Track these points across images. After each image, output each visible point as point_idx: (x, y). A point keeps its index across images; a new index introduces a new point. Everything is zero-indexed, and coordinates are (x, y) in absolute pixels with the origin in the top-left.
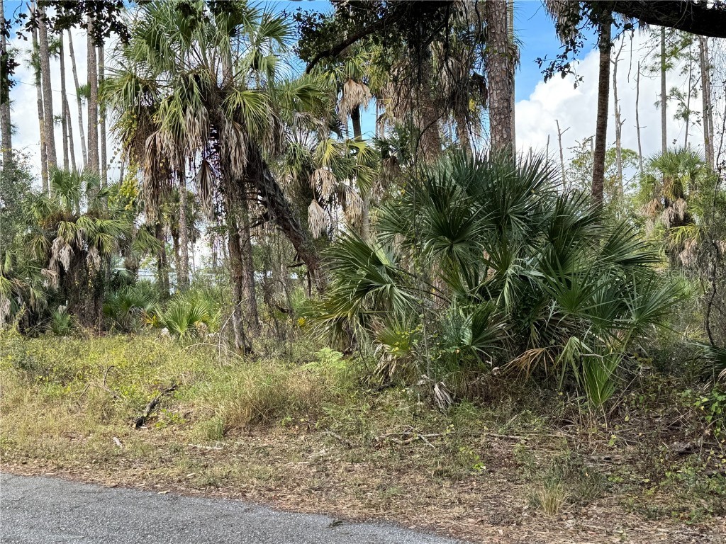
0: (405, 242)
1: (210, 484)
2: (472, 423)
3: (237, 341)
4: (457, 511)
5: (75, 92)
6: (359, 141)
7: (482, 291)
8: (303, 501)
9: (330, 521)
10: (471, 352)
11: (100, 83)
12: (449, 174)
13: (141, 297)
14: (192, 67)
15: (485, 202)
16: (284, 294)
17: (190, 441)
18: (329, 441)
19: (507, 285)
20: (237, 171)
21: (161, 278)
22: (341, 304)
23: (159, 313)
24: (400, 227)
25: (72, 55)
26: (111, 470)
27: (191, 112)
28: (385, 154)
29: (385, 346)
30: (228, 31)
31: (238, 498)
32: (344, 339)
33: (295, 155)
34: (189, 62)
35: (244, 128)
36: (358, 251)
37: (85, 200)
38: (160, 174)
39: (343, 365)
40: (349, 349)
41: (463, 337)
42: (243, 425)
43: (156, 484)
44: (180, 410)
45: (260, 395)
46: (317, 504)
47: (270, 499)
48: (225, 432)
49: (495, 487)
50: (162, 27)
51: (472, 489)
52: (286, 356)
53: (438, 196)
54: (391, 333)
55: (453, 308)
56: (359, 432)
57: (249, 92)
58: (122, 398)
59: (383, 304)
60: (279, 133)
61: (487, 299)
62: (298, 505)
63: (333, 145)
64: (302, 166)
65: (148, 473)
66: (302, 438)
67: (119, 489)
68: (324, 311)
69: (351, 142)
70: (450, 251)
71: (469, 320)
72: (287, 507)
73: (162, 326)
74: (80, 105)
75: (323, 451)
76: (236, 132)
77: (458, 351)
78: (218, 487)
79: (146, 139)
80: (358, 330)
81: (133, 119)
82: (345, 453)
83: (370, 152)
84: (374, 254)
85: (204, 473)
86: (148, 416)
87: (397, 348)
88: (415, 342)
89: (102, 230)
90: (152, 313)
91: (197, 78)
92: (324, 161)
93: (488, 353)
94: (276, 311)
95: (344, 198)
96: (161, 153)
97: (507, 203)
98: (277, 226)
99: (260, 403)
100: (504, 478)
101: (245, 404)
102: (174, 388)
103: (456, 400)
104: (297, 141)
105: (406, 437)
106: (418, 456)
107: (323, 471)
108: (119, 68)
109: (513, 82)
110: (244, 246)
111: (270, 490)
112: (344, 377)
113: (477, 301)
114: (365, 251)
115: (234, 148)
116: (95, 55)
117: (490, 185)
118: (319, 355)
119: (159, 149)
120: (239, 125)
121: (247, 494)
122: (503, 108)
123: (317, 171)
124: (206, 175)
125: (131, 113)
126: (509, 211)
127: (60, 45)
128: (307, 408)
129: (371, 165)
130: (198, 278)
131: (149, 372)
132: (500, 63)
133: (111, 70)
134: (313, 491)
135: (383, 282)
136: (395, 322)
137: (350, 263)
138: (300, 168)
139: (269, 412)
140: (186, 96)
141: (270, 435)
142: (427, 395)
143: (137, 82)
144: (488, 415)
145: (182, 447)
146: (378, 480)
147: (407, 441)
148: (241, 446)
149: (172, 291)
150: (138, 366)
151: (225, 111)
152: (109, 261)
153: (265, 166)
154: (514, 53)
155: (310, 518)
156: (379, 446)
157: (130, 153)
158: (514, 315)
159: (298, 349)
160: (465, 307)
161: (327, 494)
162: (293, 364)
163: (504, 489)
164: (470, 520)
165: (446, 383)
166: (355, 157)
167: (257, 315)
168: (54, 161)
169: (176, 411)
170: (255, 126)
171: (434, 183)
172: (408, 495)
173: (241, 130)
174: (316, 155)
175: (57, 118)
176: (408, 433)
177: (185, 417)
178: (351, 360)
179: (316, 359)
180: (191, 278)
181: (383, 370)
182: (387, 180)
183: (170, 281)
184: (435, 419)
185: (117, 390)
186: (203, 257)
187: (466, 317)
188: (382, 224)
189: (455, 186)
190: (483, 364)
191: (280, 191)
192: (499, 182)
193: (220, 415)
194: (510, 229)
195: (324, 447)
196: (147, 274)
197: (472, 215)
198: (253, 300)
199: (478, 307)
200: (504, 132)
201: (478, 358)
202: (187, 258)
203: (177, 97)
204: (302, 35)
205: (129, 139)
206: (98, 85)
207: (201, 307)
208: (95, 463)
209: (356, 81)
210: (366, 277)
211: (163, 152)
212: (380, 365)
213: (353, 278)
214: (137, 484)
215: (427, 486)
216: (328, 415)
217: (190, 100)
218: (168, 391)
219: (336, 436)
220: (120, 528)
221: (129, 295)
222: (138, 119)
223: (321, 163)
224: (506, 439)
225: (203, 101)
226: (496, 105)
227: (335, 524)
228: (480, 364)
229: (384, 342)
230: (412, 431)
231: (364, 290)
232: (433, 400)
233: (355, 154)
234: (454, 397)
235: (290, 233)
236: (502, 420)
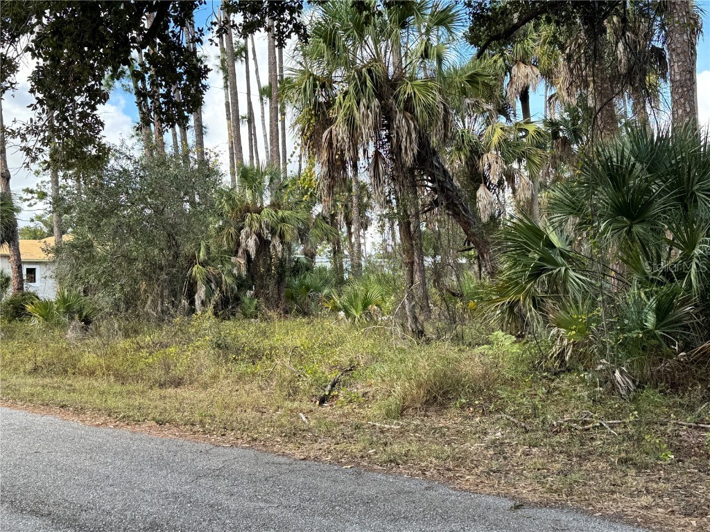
0: (580, 224)
1: (391, 461)
2: (657, 411)
3: (409, 323)
4: (645, 500)
5: (257, 93)
6: (528, 123)
7: (667, 274)
8: (482, 482)
9: (511, 504)
10: (654, 337)
11: (280, 83)
12: (627, 153)
13: (319, 283)
14: (365, 62)
15: (667, 179)
16: (454, 278)
17: (369, 419)
18: (505, 425)
19: (694, 266)
20: (409, 159)
21: (336, 264)
22: (513, 288)
23: (335, 297)
24: (574, 208)
25: (255, 58)
26: (299, 443)
27: (364, 105)
28: (555, 135)
29: (561, 329)
30: (399, 23)
31: (418, 475)
32: (516, 322)
33: (463, 140)
34: (362, 57)
35: (415, 118)
36: (530, 234)
37: (267, 193)
38: (336, 167)
39: (516, 349)
40: (521, 333)
41: (646, 321)
42: (419, 406)
43: (341, 458)
44: (359, 389)
45: (434, 376)
46: (496, 486)
47: (450, 478)
48: (402, 412)
49: (685, 477)
50: (338, 25)
51: (660, 478)
52: (458, 339)
53: (615, 175)
54: (566, 317)
55: (634, 290)
56: (535, 417)
57: (418, 82)
58: (306, 377)
59: (557, 287)
60: (448, 120)
61: (672, 281)
62: (477, 486)
63: (501, 128)
64: (471, 151)
65: (332, 448)
66: (478, 419)
67: (307, 462)
68: (494, 295)
69: (520, 125)
70: (629, 232)
71: (652, 303)
72: (467, 487)
73: (339, 310)
74: (262, 105)
75: (499, 434)
76: (407, 121)
77: (641, 335)
78: (399, 465)
79: (323, 132)
80: (531, 313)
81: (311, 115)
82: (522, 437)
83: (540, 133)
84: (547, 237)
85: (384, 450)
86: (329, 394)
87: (574, 332)
88: (593, 326)
89: (283, 220)
90: (329, 297)
91: (370, 71)
92: (493, 145)
93: (674, 337)
94: (447, 295)
95: (513, 181)
96: (336, 145)
97: (693, 180)
98: (447, 211)
99: (435, 384)
100: (694, 468)
101: (419, 386)
102: (352, 368)
103: (638, 387)
104: (465, 127)
105: (585, 423)
106: (599, 443)
107: (500, 454)
108: (299, 67)
109: (695, 51)
110: (415, 232)
111: (449, 470)
112: (518, 360)
113: (660, 283)
114: (538, 234)
115: (404, 136)
116: (275, 57)
117: (673, 162)
118: (492, 338)
119: (335, 143)
120: (409, 114)
121: (427, 473)
122: (685, 80)
123: (485, 156)
124: (378, 165)
125: (310, 109)
126: (696, 188)
127: (245, 49)
128: (481, 391)
129: (541, 146)
130: (369, 263)
131: (329, 353)
132: (682, 35)
133: (291, 69)
134: (491, 473)
135: (557, 265)
136: (571, 306)
137: (522, 246)
138: (468, 153)
139: (444, 393)
140: (360, 91)
141: (445, 416)
142: (608, 381)
143: (315, 79)
144: (675, 402)
145: (362, 424)
146: (558, 466)
147: (586, 427)
148: (417, 426)
149: (346, 276)
150: (319, 347)
151: (396, 102)
152: (289, 249)
153: (435, 153)
154: (696, 23)
155: (490, 500)
156: (557, 431)
157: (309, 148)
158: (703, 298)
159: (469, 330)
160: (647, 290)
161: (505, 477)
162: (465, 347)
163: (695, 479)
164: (659, 510)
165: (627, 368)
166: (524, 140)
167: (427, 299)
168: (241, 158)
169: (356, 390)
170: (425, 113)
171: (612, 162)
172: (591, 482)
173: (412, 119)
174: (484, 140)
175: (243, 118)
176: (588, 419)
177: (363, 396)
178: (525, 343)
179: (488, 343)
180: (363, 264)
181: (559, 354)
182: (558, 161)
183: (345, 266)
184: (617, 406)
185: (301, 369)
186: (373, 243)
187: (649, 300)
188: (554, 206)
189: (634, 164)
190: (668, 349)
191: (449, 176)
192: (683, 158)
193: (396, 395)
194: (696, 207)
195: (500, 430)
196: (323, 261)
197: (654, 194)
198: (424, 284)
199: (663, 289)
200: (687, 105)
201: (663, 342)
202: (359, 245)
203: (352, 90)
204: (472, 21)
205: (308, 134)
206: (278, 85)
207: (375, 292)
208: (285, 436)
209: (524, 63)
210: (539, 260)
211: (338, 145)
212: (555, 350)
213: (524, 260)
214: (324, 458)
215: (610, 473)
216: (503, 398)
217: (363, 93)
218: (347, 371)
219: (512, 419)
220: (310, 499)
221: (308, 281)
222: (316, 115)
223: (489, 147)
224: (696, 428)
225: (375, 94)
226: (678, 77)
227: (517, 507)
228: (665, 348)
229: (559, 326)
230: (591, 417)
231: (537, 273)
232: (613, 385)
233: (524, 137)
234: (637, 383)
235: (459, 218)
236: (691, 408)
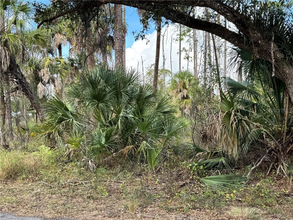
0: (79, 102)
2: (103, 176)
3: (2, 142)
4: (95, 212)
6: (61, 58)
7: (110, 122)
8: (28, 212)
10: (104, 147)
12: (98, 75)
15: (112, 87)
16: (25, 122)
18: (42, 186)
19: (120, 120)
20: (5, 68)
22: (50, 127)
24: (77, 95)
28: (72, 65)
29: (69, 144)
30: (3, 8)
32: (52, 142)
33: (32, 62)
35: (8, 49)
36: (58, 104)
39: (50, 153)
40: (53, 146)
41: (102, 141)
42: (3, 179)
45: (11, 166)
46: (34, 213)
47: (13, 211)
49: (111, 202)
51: (102, 203)
52: (25, 149)
53: (93, 83)
54: (71, 139)
55: (98, 129)
56: (55, 181)
57: (11, 34)
59: (68, 127)
60: (24, 53)
61: (112, 125)
63: (49, 59)
64: (35, 67)
66: (30, 184)
68: (43, 130)
69: (58, 59)
70: (98, 106)
71: (104, 134)
72: (21, 215)
75: (39, 190)
76: (5, 51)
77: (99, 147)
80: (58, 138)
82: (49, 190)
83: (66, 63)
84: (66, 106)
87: (74, 146)
88: (81, 143)
92: (45, 65)
93: (111, 147)
94: (21, 129)
95: (54, 82)
97: (121, 87)
98: (23, 92)
99: (11, 169)
100: (115, 198)
101: (4, 170)
103: (97, 167)
104: (33, 57)
105: (75, 183)
106: (80, 190)
107: (38, 198)
109: (125, 40)
110: (7, 101)
111: (14, 207)
112: (50, 158)
113: (108, 126)
114: (61, 105)
115: (3, 58)
117: (114, 80)
118: (40, 148)
120: (6, 48)
121: (2, 210)
122: (120, 50)
123: (42, 70)
126: (122, 91)
128: (33, 171)
129: (66, 69)
132: (119, 32)
134: (33, 207)
135: (69, 118)
136: (73, 135)
137: (55, 109)
138: (34, 68)
139: (15, 173)
141: (15, 184)
142: (86, 165)
144: (110, 173)
146: (62, 202)
147: (76, 184)
153: (18, 66)
154: (125, 29)
156: (64, 187)
158: (122, 132)
159: (30, 146)
160: (103, 129)
161: (39, 208)
162: (27, 152)
163: (114, 202)
164: (100, 216)
165: (94, 160)
167: (12, 131)
170: (14, 48)
171: (92, 78)
172: (75, 207)
173: (7, 50)
174: (42, 63)
176: (77, 181)
178: (54, 150)
179: (38, 150)
181: (68, 155)
182: (73, 76)
184: (89, 175)
187: (103, 133)
188: (70, 94)
189: (100, 80)
190: (109, 152)
191: (24, 77)
192: (118, 79)
194: (122, 98)
195: (40, 188)
197: (107, 92)
198: (10, 124)
199: (108, 129)
200: (120, 59)
201: (107, 149)
204: (36, 12)
209: (60, 33)
210: (62, 115)
212: (67, 152)
213: (56, 115)
215: (83, 203)
216: (42, 174)
219: (45, 183)
223: (44, 67)
224: (117, 182)
226: (118, 48)
228: (108, 152)
229: (68, 143)
230: (78, 180)
231: (61, 121)
232: (88, 167)
233: (59, 64)
234: (97, 165)
235: (28, 96)
236: (116, 175)
